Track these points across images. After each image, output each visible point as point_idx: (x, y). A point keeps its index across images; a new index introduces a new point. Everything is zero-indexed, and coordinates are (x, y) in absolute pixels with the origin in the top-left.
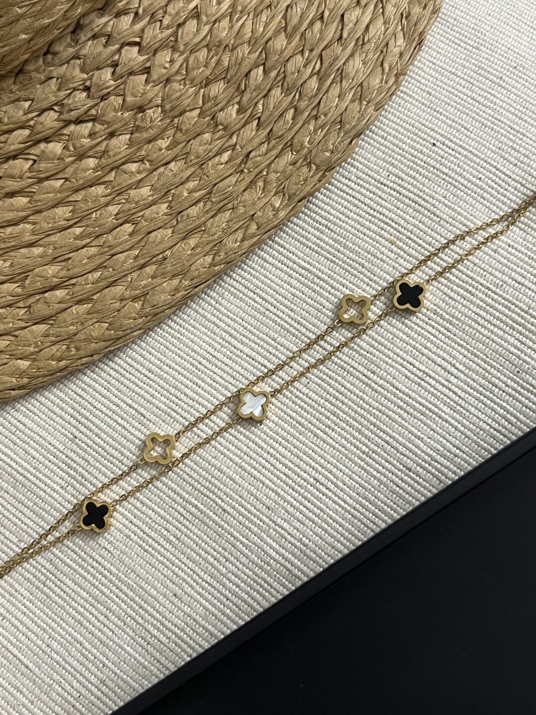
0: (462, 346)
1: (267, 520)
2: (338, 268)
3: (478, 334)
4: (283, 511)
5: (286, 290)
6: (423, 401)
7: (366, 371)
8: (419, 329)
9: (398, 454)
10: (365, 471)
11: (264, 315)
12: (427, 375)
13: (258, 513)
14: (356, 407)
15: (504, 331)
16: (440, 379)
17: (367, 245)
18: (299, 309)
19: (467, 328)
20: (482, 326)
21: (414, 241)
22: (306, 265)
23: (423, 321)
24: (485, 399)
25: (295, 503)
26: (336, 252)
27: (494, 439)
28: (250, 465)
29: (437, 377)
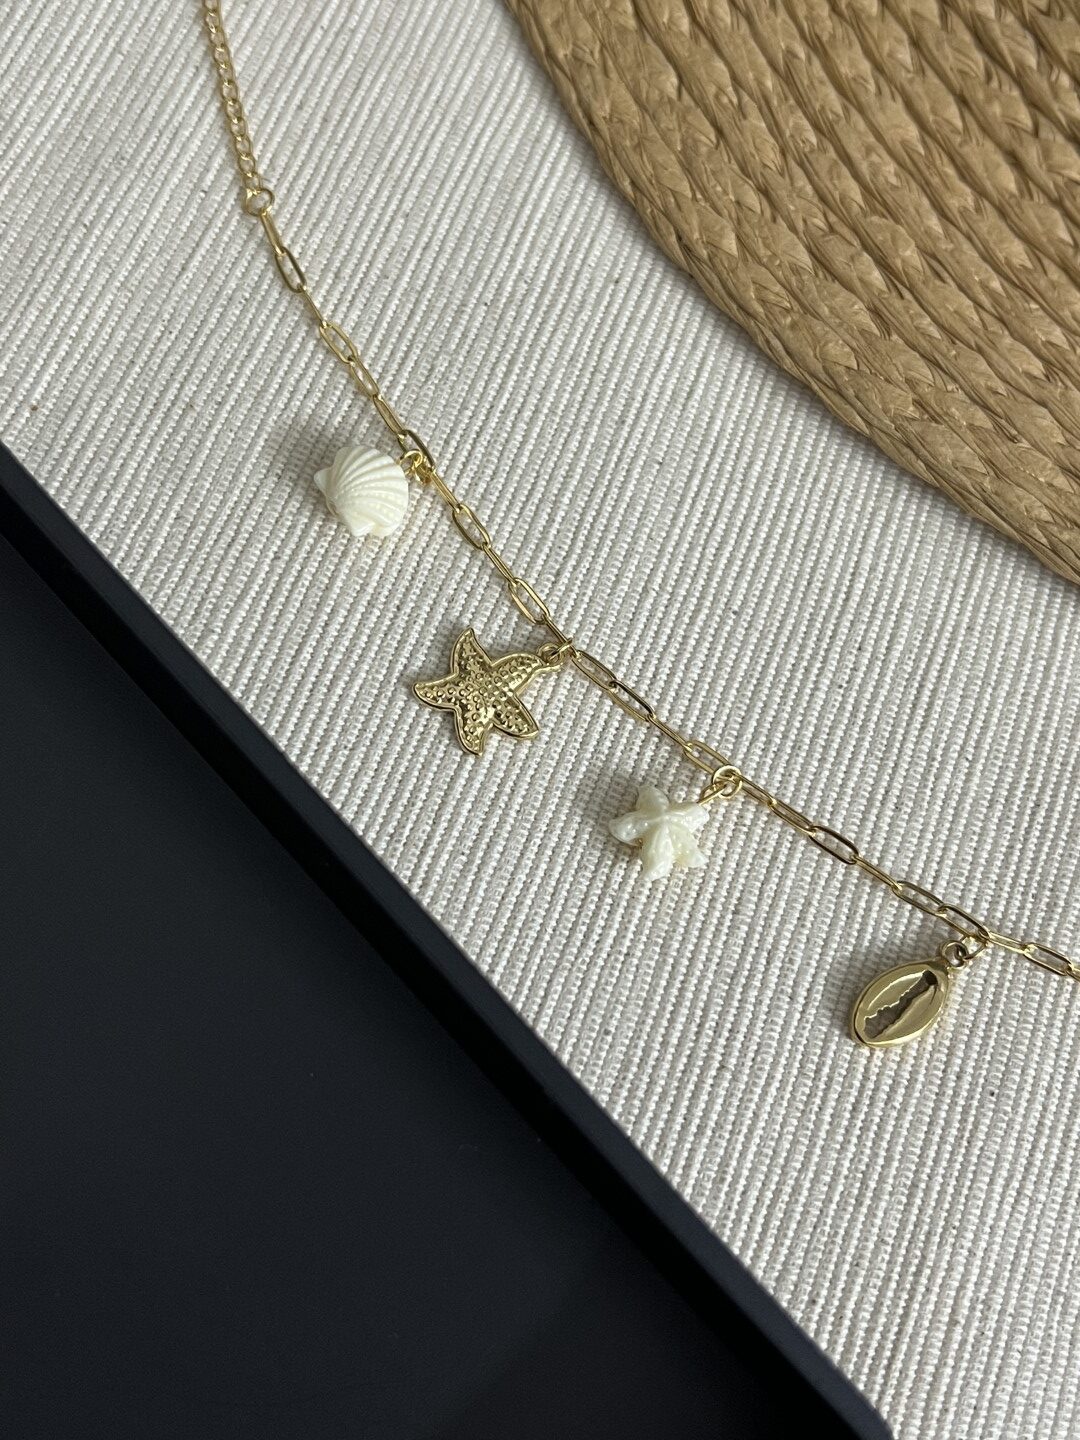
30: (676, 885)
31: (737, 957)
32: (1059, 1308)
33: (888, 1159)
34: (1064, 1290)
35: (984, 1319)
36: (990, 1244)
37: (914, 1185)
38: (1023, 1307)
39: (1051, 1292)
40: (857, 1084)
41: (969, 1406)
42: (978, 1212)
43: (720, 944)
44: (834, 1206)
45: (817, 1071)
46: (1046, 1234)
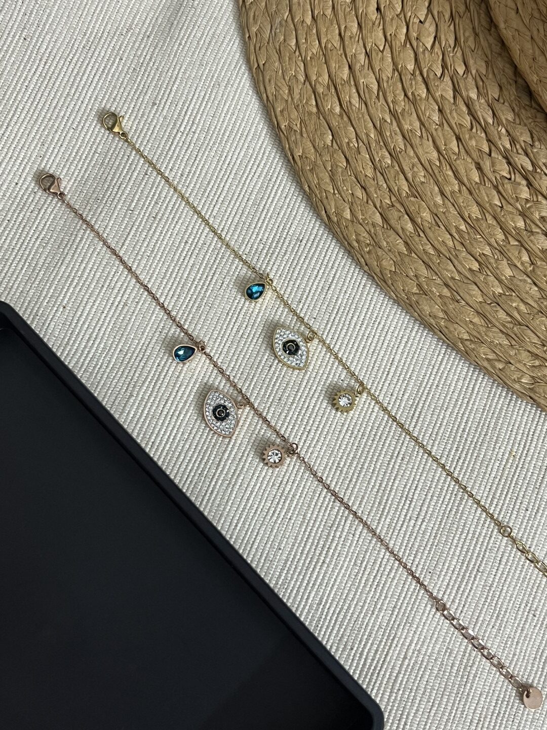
0: (440, 524)
1: (271, 400)
2: (480, 416)
3: (453, 535)
4: (280, 411)
5: (452, 379)
6: (390, 502)
7: (403, 453)
8: (446, 488)
9: (344, 491)
10: (325, 468)
11: (429, 364)
12: (411, 501)
13: (274, 392)
14: (372, 451)
15: (459, 556)
16: (411, 512)
17: (503, 434)
18: (440, 391)
19: (456, 526)
20: (460, 538)
21: (515, 471)
22: (476, 389)
23: (453, 490)
24: (403, 550)
25: (289, 418)
26: (492, 412)
27: (374, 563)
28: (309, 378)
29: (411, 509)
30: (311, 492)
31: (333, 519)
32: (448, 654)
33: (386, 597)
34: (450, 647)
35: (418, 657)
36: (423, 629)
37: (395, 607)
38: (433, 653)
39: (445, 648)
40: (377, 568)
41: (408, 688)
42: (419, 617)
43: (327, 515)
44: (363, 614)
45: (361, 564)
46: (446, 626)
